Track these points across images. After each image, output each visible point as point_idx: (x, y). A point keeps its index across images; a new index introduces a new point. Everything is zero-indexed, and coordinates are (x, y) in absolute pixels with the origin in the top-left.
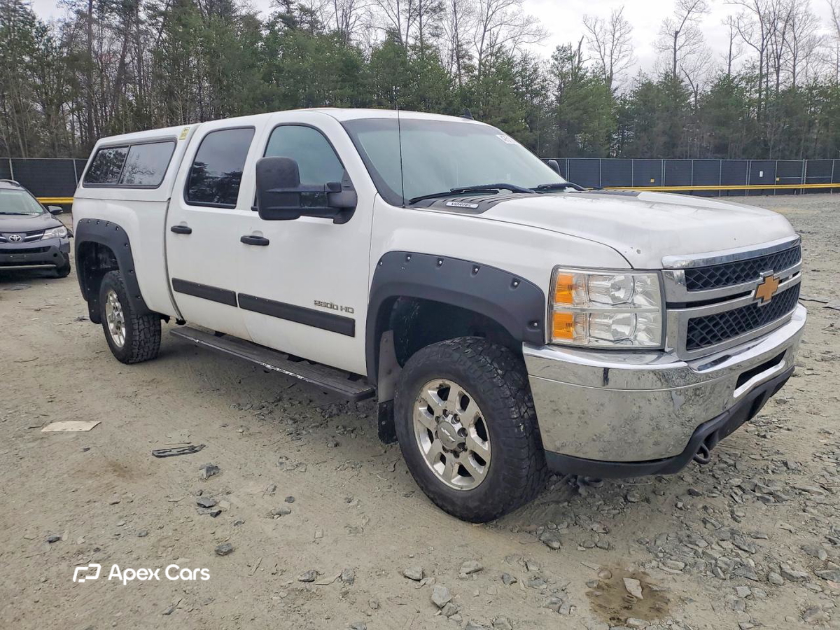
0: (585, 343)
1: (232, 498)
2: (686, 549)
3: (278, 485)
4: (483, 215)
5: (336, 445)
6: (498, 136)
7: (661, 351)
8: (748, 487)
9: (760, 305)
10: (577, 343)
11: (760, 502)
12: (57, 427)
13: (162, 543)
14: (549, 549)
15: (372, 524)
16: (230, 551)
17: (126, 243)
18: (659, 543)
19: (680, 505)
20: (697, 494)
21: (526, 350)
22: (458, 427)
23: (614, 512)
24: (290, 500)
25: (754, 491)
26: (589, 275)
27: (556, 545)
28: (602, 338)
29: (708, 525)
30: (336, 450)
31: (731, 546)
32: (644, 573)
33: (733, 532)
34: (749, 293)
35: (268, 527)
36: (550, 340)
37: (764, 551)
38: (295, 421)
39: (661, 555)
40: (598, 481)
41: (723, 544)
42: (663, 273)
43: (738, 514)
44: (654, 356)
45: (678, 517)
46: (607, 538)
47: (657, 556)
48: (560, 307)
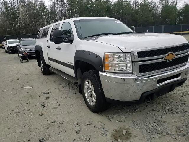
0: (113, 71)
1: (49, 104)
2: (143, 124)
3: (59, 102)
4: (95, 41)
5: (75, 94)
6: (115, 21)
7: (132, 73)
8: (170, 110)
9: (167, 61)
10: (110, 71)
11: (172, 114)
12: (25, 88)
13: (31, 112)
14: (109, 121)
15: (73, 112)
16: (42, 115)
17: (42, 50)
18: (137, 122)
19: (148, 113)
20: (154, 110)
21: (100, 73)
22: (90, 91)
23: (130, 113)
24: (59, 105)
25: (171, 111)
26: (113, 55)
27: (111, 120)
28: (118, 70)
29: (153, 119)
30: (75, 95)
31: (156, 124)
32: (129, 129)
33: (159, 121)
34: (163, 58)
35: (52, 111)
36: (105, 70)
37: (165, 126)
38: (70, 88)
39: (136, 125)
40: (130, 105)
41: (154, 124)
42: (132, 53)
43: (163, 116)
44: (131, 75)
45: (146, 116)
46: (125, 119)
47: (135, 125)
48: (106, 62)
